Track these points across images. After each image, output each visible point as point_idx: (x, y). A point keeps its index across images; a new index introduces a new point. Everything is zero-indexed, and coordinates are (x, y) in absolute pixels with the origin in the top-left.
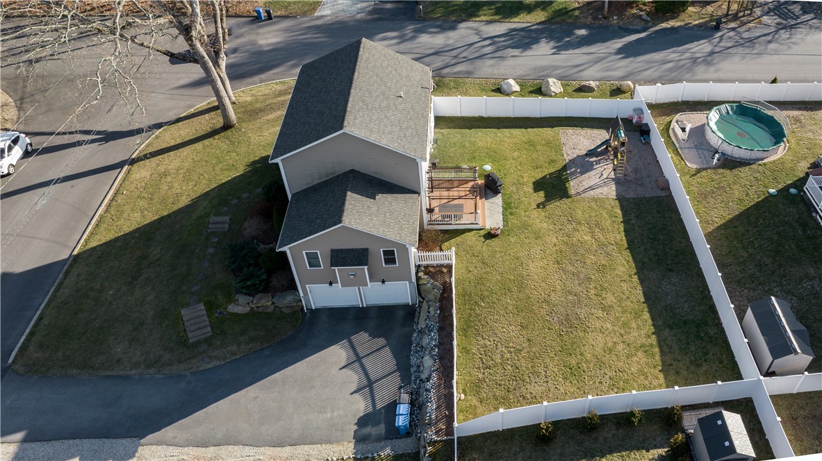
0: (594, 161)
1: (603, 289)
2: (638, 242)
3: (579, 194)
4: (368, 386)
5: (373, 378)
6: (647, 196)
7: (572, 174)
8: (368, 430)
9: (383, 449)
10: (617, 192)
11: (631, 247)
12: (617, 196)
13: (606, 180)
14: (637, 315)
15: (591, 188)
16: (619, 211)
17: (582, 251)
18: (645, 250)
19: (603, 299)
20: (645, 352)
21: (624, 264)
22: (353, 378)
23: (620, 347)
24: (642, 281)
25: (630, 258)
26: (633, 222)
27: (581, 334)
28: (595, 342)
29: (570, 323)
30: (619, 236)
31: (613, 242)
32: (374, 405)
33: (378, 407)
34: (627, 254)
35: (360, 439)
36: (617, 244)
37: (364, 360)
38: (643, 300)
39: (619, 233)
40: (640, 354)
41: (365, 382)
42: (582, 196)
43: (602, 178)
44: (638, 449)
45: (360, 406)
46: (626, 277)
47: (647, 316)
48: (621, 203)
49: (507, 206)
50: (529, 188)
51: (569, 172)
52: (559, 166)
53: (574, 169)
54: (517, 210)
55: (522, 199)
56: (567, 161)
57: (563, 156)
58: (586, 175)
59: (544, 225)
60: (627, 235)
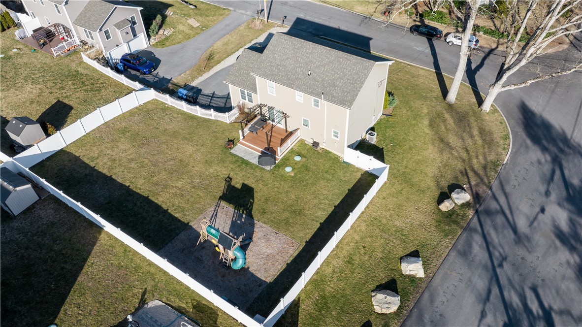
1: (142, 167)
2: (145, 206)
3: (218, 206)
6: (170, 244)
7: (240, 216)
10: (194, 229)
11: (146, 200)
12: (191, 227)
14: (110, 169)
15: (215, 216)
16: (177, 215)
17: (174, 175)
18: (136, 204)
19: (137, 162)
20: (94, 157)
21: (142, 187)
23: (109, 152)
24: (122, 186)
25: (141, 193)
26: (161, 216)
28: (124, 146)
31: (161, 193)
34: (145, 194)
36: (158, 194)
38: (114, 177)
39: (163, 202)
40: (96, 155)
42: (213, 207)
46: (133, 180)
47: (104, 171)
48: (184, 223)
49: (246, 163)
50: (250, 182)
51: (244, 215)
52: (255, 213)
53: (243, 220)
54: (236, 165)
55: (244, 173)
56: (255, 222)
57: (264, 223)
58: (229, 222)
59: (211, 171)
60: (156, 204)
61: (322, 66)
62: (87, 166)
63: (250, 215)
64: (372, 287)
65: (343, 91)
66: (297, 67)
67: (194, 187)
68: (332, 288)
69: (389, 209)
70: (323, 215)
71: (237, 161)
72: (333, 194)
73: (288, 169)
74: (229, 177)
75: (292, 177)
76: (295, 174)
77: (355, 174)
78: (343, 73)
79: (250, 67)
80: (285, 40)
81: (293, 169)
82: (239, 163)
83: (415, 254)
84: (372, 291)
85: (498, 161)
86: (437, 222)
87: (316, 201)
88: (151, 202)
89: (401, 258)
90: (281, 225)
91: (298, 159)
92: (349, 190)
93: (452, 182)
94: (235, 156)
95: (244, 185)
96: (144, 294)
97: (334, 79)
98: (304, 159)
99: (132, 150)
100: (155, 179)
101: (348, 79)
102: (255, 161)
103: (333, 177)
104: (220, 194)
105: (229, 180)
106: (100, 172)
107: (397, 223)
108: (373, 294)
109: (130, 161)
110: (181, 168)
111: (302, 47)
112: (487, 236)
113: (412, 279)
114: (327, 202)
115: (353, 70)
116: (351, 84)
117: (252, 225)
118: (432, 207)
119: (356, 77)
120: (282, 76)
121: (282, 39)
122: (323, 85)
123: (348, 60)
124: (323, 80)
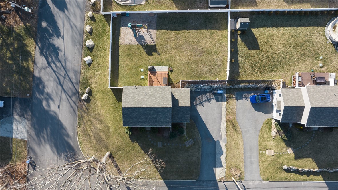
0: (139, 35)
1: (192, 41)
2: (176, 27)
3: (154, 42)
4: (209, 100)
5: (207, 99)
6: (156, 21)
7: (144, 43)
8: (220, 100)
9: (225, 96)
10: (154, 30)
11: (177, 30)
13: (148, 33)
14: (201, 33)
15: (152, 38)
16: (163, 31)
17: (178, 45)
18: (179, 26)
19: (196, 42)
20: (213, 34)
21: (184, 33)
22: (206, 104)
23: (210, 40)
24: (190, 29)
25: (181, 31)
26: (167, 27)
27: (206, 49)
28: (208, 46)
29: (202, 51)
30: (173, 33)
32: (214, 98)
33: (214, 97)
34: (180, 31)
35: (222, 101)
36: (176, 34)
37: (202, 102)
38: (197, 31)
39: (171, 33)
40: (213, 35)
41: (208, 101)
42: (155, 41)
43: (147, 34)
44: (237, 41)
45: (214, 102)
46: (189, 34)
47: (202, 31)
48: (159, 30)
49: (159, 65)
50: (151, 57)
51: (143, 44)
52: (141, 47)
53: (142, 42)
54: (161, 62)
55: (156, 60)
56: (138, 44)
57: (135, 45)
58: (145, 39)
59: (167, 54)
60: (173, 30)
61: (143, 99)
62: (210, 29)
63: (142, 45)
64: (95, 46)
65: (129, 92)
66: (153, 95)
67: (167, 44)
68: (105, 38)
69: (103, 76)
70: (121, 59)
71: (162, 64)
72: (122, 69)
73: (142, 70)
74: (160, 55)
75: (139, 68)
76: (139, 70)
77: (121, 83)
78: (132, 99)
79: (182, 99)
80: (165, 105)
81: (141, 71)
82: (161, 63)
83: (89, 64)
84: (95, 45)
85: (80, 126)
86: (88, 82)
87: (126, 63)
88: (175, 30)
89: (92, 61)
90: (130, 47)
91: (142, 77)
92: (119, 75)
93: (90, 103)
94: (165, 66)
95: (152, 55)
96: (149, 3)
97: (135, 95)
98: (140, 78)
99: (203, 45)
100: (183, 39)
101: (129, 97)
102: (156, 68)
103: (127, 77)
104: (157, 47)
105: (159, 54)
106: (203, 29)
107: (99, 73)
108: (94, 44)
109: (199, 41)
110: (179, 49)
111: (156, 104)
112: (72, 83)
113: (86, 56)
114: (122, 65)
115: (129, 101)
116: (127, 96)
117: (138, 42)
118: (92, 86)
119: (127, 99)
120: (157, 89)
121: (167, 105)
122: (138, 92)
123: (133, 104)
124: (139, 93)
